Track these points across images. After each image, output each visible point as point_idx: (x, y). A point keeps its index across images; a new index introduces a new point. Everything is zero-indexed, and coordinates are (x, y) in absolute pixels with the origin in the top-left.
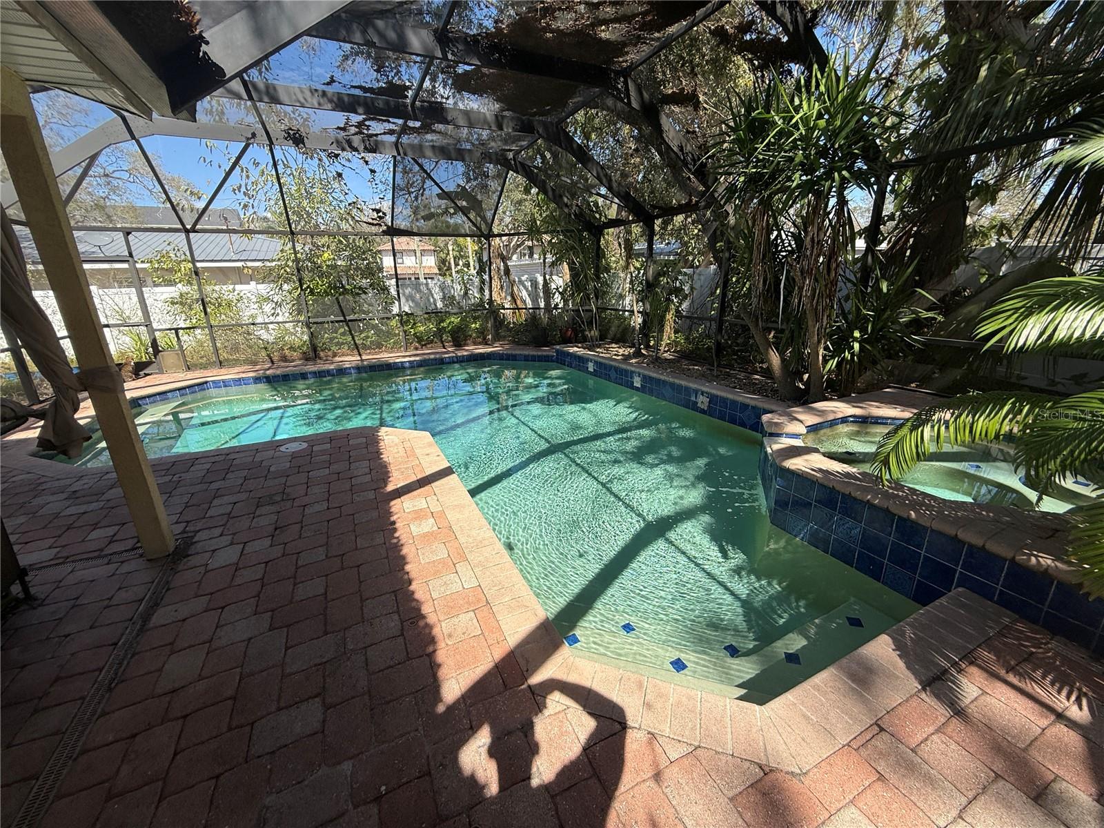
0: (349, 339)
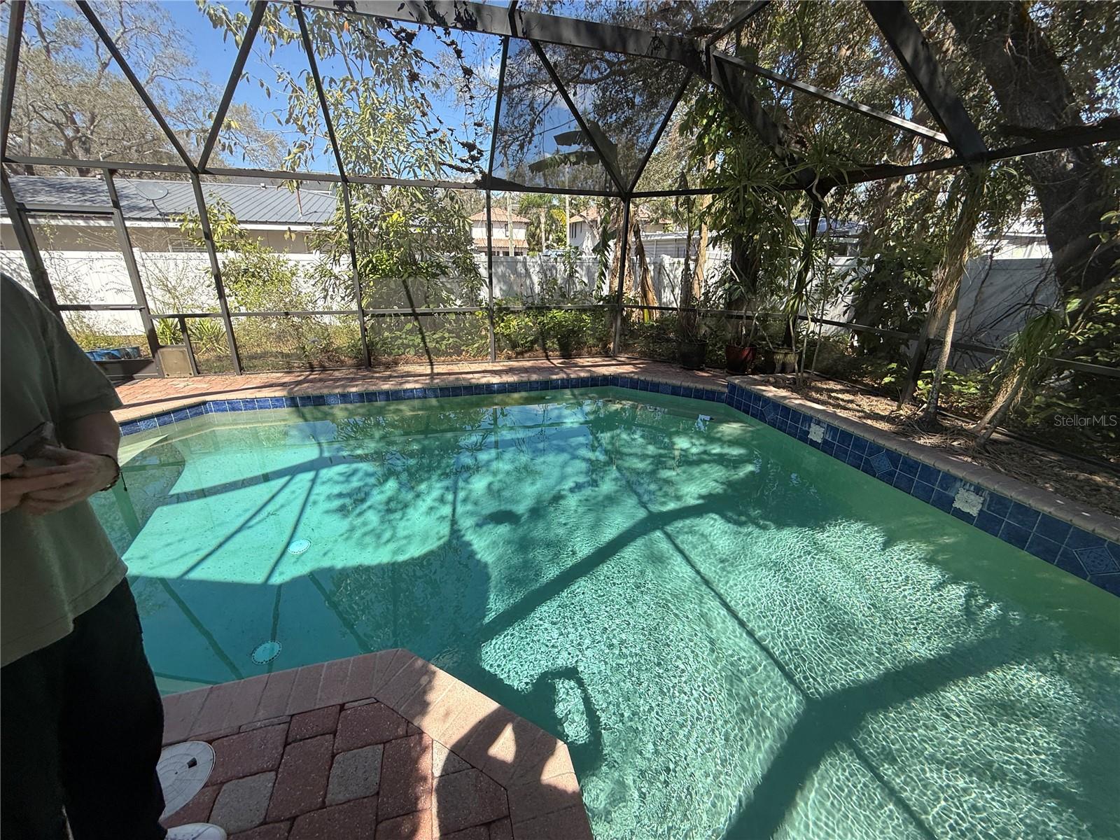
0: (418, 340)
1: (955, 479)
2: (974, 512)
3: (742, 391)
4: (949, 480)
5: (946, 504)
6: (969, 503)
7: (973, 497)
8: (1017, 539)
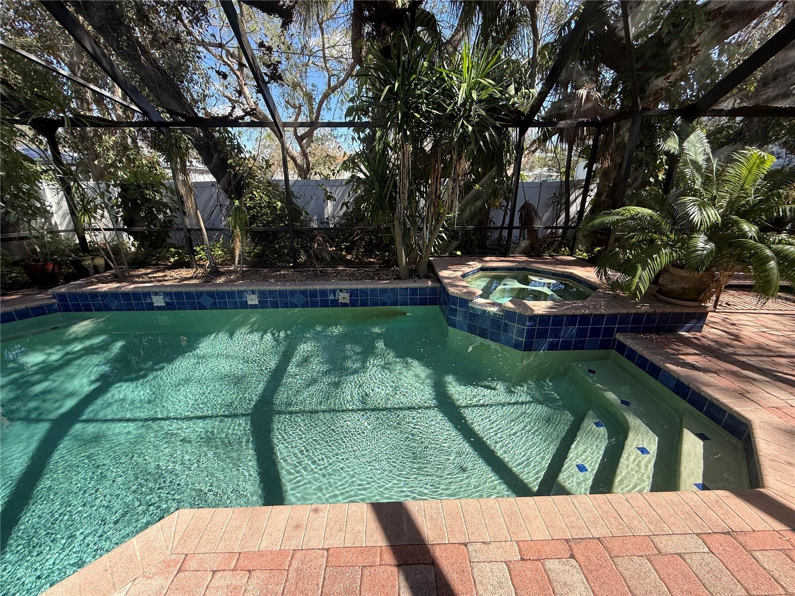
1: (242, 291)
2: (257, 303)
3: (74, 296)
4: (241, 293)
5: (245, 305)
6: (253, 300)
7: (253, 296)
8: (275, 305)
